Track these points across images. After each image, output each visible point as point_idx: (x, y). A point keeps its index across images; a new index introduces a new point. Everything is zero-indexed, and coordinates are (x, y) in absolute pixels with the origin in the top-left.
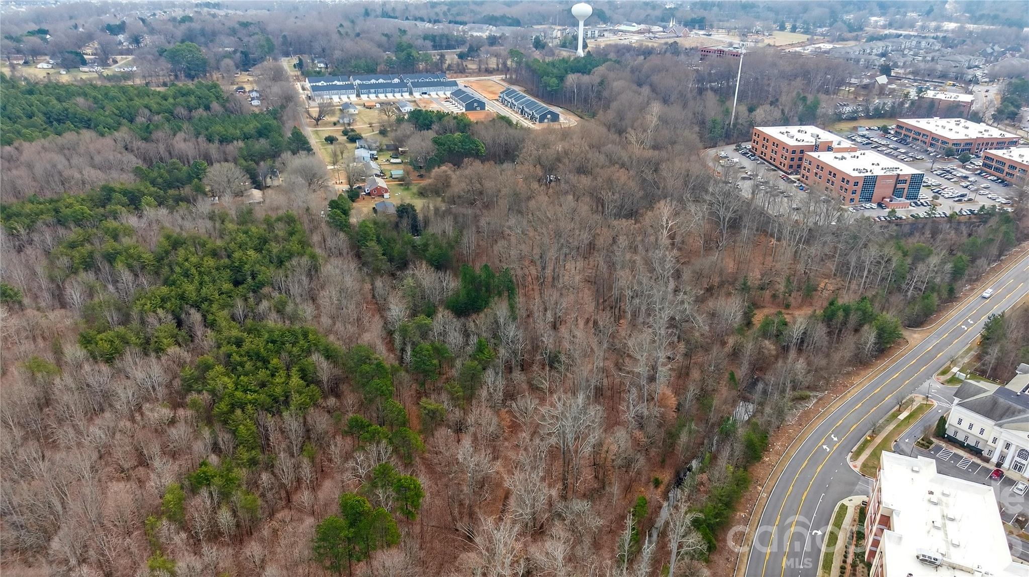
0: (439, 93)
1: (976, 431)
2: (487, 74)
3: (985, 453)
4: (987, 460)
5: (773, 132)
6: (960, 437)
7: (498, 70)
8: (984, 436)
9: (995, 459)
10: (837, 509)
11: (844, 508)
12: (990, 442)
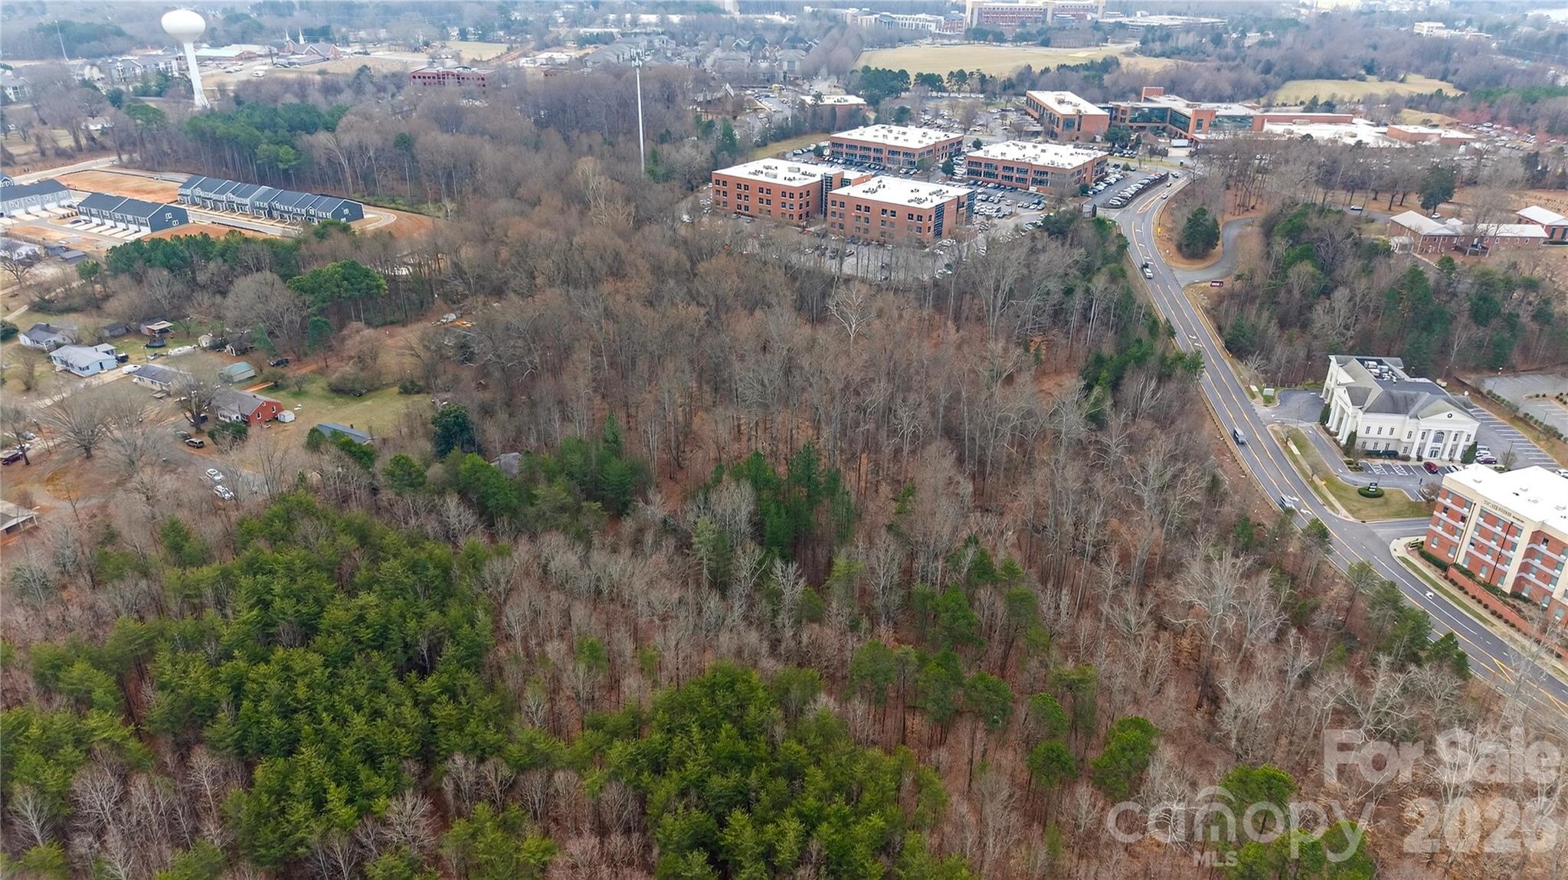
0: (31, 209)
1: (1385, 433)
2: (60, 161)
3: (1401, 453)
4: (1407, 458)
5: (740, 171)
6: (1370, 447)
7: (80, 149)
8: (1395, 435)
9: (1413, 455)
10: (1404, 565)
11: (1404, 560)
12: (1405, 439)
